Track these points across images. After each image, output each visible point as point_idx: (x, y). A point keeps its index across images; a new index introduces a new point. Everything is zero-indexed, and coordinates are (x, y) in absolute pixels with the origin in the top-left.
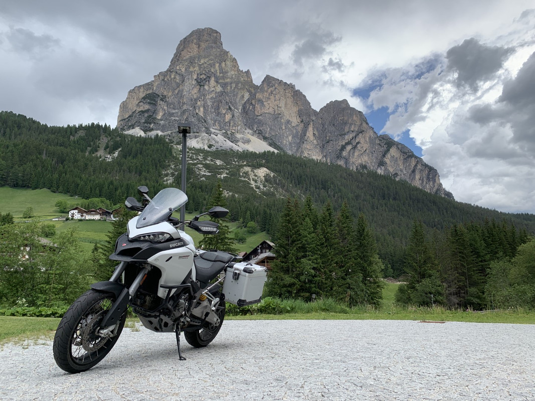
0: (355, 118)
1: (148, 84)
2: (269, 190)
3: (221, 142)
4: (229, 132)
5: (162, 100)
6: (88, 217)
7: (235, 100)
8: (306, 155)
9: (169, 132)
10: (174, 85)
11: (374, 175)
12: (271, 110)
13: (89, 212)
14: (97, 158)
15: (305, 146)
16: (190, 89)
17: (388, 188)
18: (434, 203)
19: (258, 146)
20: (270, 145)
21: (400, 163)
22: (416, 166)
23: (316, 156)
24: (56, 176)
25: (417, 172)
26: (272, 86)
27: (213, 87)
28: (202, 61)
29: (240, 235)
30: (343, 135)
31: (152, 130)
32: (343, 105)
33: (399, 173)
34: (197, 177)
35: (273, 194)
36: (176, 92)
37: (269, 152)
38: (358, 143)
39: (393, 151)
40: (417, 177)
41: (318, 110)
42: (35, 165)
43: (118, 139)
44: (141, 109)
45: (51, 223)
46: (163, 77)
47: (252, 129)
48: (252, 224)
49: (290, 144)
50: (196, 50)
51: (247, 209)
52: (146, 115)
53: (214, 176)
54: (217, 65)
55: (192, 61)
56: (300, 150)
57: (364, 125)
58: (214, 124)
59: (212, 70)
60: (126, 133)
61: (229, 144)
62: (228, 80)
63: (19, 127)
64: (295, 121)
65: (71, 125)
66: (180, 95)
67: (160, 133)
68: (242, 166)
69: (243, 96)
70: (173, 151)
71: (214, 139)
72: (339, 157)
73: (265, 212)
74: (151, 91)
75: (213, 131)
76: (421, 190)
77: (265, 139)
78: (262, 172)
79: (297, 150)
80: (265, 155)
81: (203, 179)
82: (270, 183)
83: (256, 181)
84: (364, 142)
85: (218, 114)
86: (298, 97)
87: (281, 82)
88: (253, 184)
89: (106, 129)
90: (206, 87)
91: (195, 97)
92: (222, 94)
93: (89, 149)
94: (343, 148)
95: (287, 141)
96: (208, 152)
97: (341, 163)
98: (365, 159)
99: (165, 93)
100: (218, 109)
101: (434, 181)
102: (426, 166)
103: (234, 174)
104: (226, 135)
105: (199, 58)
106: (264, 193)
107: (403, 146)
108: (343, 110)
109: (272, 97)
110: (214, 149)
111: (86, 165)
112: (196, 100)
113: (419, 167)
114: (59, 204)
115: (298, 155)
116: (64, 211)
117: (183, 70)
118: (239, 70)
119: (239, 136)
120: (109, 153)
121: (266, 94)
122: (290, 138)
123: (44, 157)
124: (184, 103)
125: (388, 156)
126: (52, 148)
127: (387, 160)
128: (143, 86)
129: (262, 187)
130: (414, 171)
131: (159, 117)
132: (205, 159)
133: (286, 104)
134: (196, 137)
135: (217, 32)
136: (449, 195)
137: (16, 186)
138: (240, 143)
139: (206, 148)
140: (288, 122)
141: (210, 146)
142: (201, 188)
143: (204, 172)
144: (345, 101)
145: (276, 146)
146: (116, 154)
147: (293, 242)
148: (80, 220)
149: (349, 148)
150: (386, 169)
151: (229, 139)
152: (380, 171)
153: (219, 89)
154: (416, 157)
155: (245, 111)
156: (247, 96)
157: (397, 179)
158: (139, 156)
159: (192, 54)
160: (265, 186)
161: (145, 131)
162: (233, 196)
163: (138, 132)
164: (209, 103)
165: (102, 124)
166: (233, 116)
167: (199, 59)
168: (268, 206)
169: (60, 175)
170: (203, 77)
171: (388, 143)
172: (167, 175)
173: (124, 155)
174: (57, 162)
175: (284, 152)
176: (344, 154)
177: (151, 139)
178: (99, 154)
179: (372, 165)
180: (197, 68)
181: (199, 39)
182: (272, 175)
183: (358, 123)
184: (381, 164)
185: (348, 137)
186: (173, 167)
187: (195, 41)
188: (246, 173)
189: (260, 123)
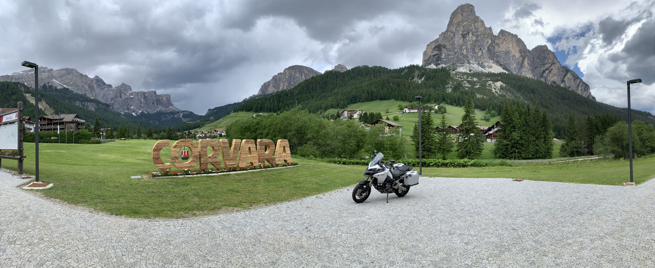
0: (550, 56)
1: (436, 40)
2: (503, 94)
3: (476, 68)
4: (480, 62)
5: (444, 47)
6: (412, 111)
7: (483, 44)
8: (523, 74)
9: (448, 65)
10: (450, 38)
11: (559, 87)
12: (504, 49)
13: (412, 109)
14: (414, 82)
15: (523, 69)
16: (458, 40)
17: (565, 94)
18: (587, 102)
19: (497, 69)
20: (504, 69)
21: (572, 81)
22: (579, 83)
23: (529, 75)
24: (397, 93)
25: (580, 86)
26: (504, 36)
27: (471, 38)
28: (464, 24)
29: (487, 118)
30: (544, 65)
31: (440, 64)
32: (545, 48)
33: (571, 86)
34: (464, 88)
35: (505, 96)
36: (451, 42)
37: (503, 73)
38: (552, 69)
39: (569, 75)
40: (580, 89)
41: (531, 50)
42: (388, 89)
43: (423, 71)
44: (434, 54)
45: (397, 115)
46: (443, 35)
47: (493, 60)
48: (493, 112)
49: (515, 68)
50: (461, 17)
51: (491, 104)
52: (436, 57)
53: (473, 87)
54: (473, 25)
55: (458, 24)
56: (520, 72)
57: (555, 60)
58: (472, 58)
59: (470, 28)
60: (427, 67)
61: (480, 69)
62: (479, 33)
63: (380, 72)
64: (518, 55)
65: (401, 67)
66: (453, 44)
67: (444, 66)
68: (488, 81)
69: (488, 42)
70: (451, 75)
71: (472, 67)
72: (542, 76)
73: (500, 106)
74: (438, 44)
75: (471, 62)
76: (580, 96)
77: (501, 65)
78: (499, 84)
79: (519, 72)
80: (500, 74)
81: (467, 88)
82: (503, 90)
83: (495, 89)
84: (555, 69)
85: (474, 52)
86: (519, 42)
87: (509, 33)
88: (494, 91)
89: (417, 67)
90: (467, 38)
91: (461, 44)
92: (476, 41)
93: (410, 78)
94: (544, 72)
95: (513, 67)
96: (469, 74)
97: (543, 80)
98: (555, 78)
99: (445, 44)
100: (474, 50)
101: (588, 91)
102: (584, 83)
103: (483, 85)
104: (478, 64)
105: (463, 21)
106: (500, 95)
107: (574, 73)
108: (545, 50)
109: (504, 42)
110: (472, 72)
111: (409, 86)
112: (462, 46)
113: (581, 84)
114: (399, 106)
115: (519, 74)
116: (402, 109)
117: (454, 29)
118: (485, 27)
119: (486, 64)
120: (420, 79)
121: (501, 41)
122: (515, 65)
123: (391, 84)
124: (455, 48)
125: (566, 77)
126: (394, 80)
127: (566, 79)
128: (434, 41)
129: (499, 92)
130: (578, 86)
131: (443, 57)
132: (468, 78)
133: (513, 46)
134: (462, 66)
135: (472, 6)
136: (594, 98)
137: (381, 99)
138: (486, 68)
139: (468, 72)
140: (514, 56)
141: (470, 71)
142: (466, 93)
143: (467, 85)
144: (545, 46)
145: (507, 70)
146: (423, 79)
147: (509, 124)
148: (409, 113)
149: (547, 72)
150: (565, 84)
151: (480, 66)
152: (562, 85)
153: (474, 38)
154: (580, 79)
155: (489, 50)
156: (490, 42)
157: (570, 90)
158: (434, 79)
159: (458, 20)
160: (500, 92)
161: (436, 65)
162: (483, 97)
163: (433, 66)
164: (469, 47)
165: (415, 64)
166: (482, 53)
167: (463, 23)
168: (502, 102)
169: (399, 92)
170: (465, 32)
171: (566, 70)
172: (448, 88)
173: (427, 79)
174: (397, 86)
175: (511, 72)
176: (544, 75)
177: (439, 69)
178: (415, 80)
179: (558, 82)
180: (461, 28)
181: (462, 11)
182: (504, 85)
183: (552, 59)
184: (563, 81)
185: (547, 66)
186: (451, 83)
187: (460, 12)
188: (490, 85)
189: (498, 56)
